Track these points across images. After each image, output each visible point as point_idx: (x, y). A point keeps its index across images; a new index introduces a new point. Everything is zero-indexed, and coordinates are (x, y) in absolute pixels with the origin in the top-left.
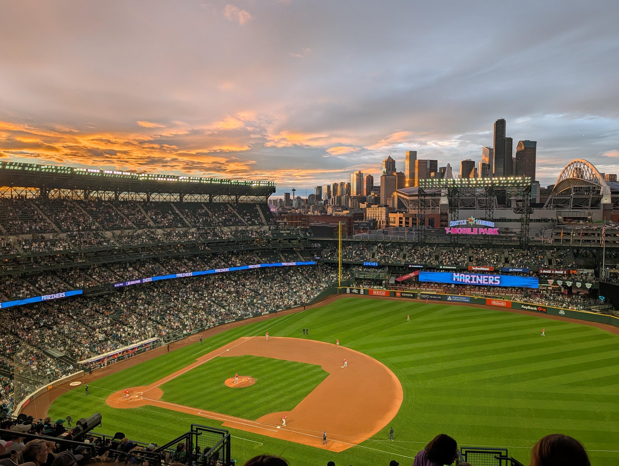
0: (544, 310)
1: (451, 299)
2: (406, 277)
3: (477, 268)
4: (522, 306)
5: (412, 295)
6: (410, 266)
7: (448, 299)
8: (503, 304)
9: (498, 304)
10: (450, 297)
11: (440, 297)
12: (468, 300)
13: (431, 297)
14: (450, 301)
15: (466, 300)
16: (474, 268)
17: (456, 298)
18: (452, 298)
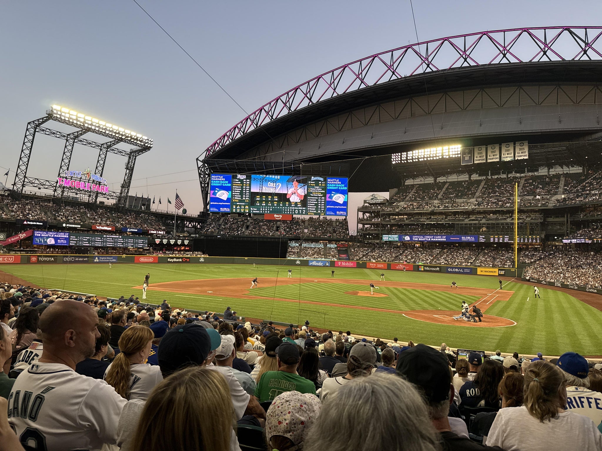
0: (188, 260)
1: (98, 261)
2: (13, 239)
3: (100, 228)
4: (169, 260)
5: (53, 259)
6: (25, 223)
7: (95, 261)
8: (151, 260)
9: (146, 260)
10: (97, 258)
11: (86, 259)
12: (115, 260)
13: (77, 259)
14: (97, 263)
15: (113, 260)
16: (98, 228)
17: (103, 258)
18: (99, 259)
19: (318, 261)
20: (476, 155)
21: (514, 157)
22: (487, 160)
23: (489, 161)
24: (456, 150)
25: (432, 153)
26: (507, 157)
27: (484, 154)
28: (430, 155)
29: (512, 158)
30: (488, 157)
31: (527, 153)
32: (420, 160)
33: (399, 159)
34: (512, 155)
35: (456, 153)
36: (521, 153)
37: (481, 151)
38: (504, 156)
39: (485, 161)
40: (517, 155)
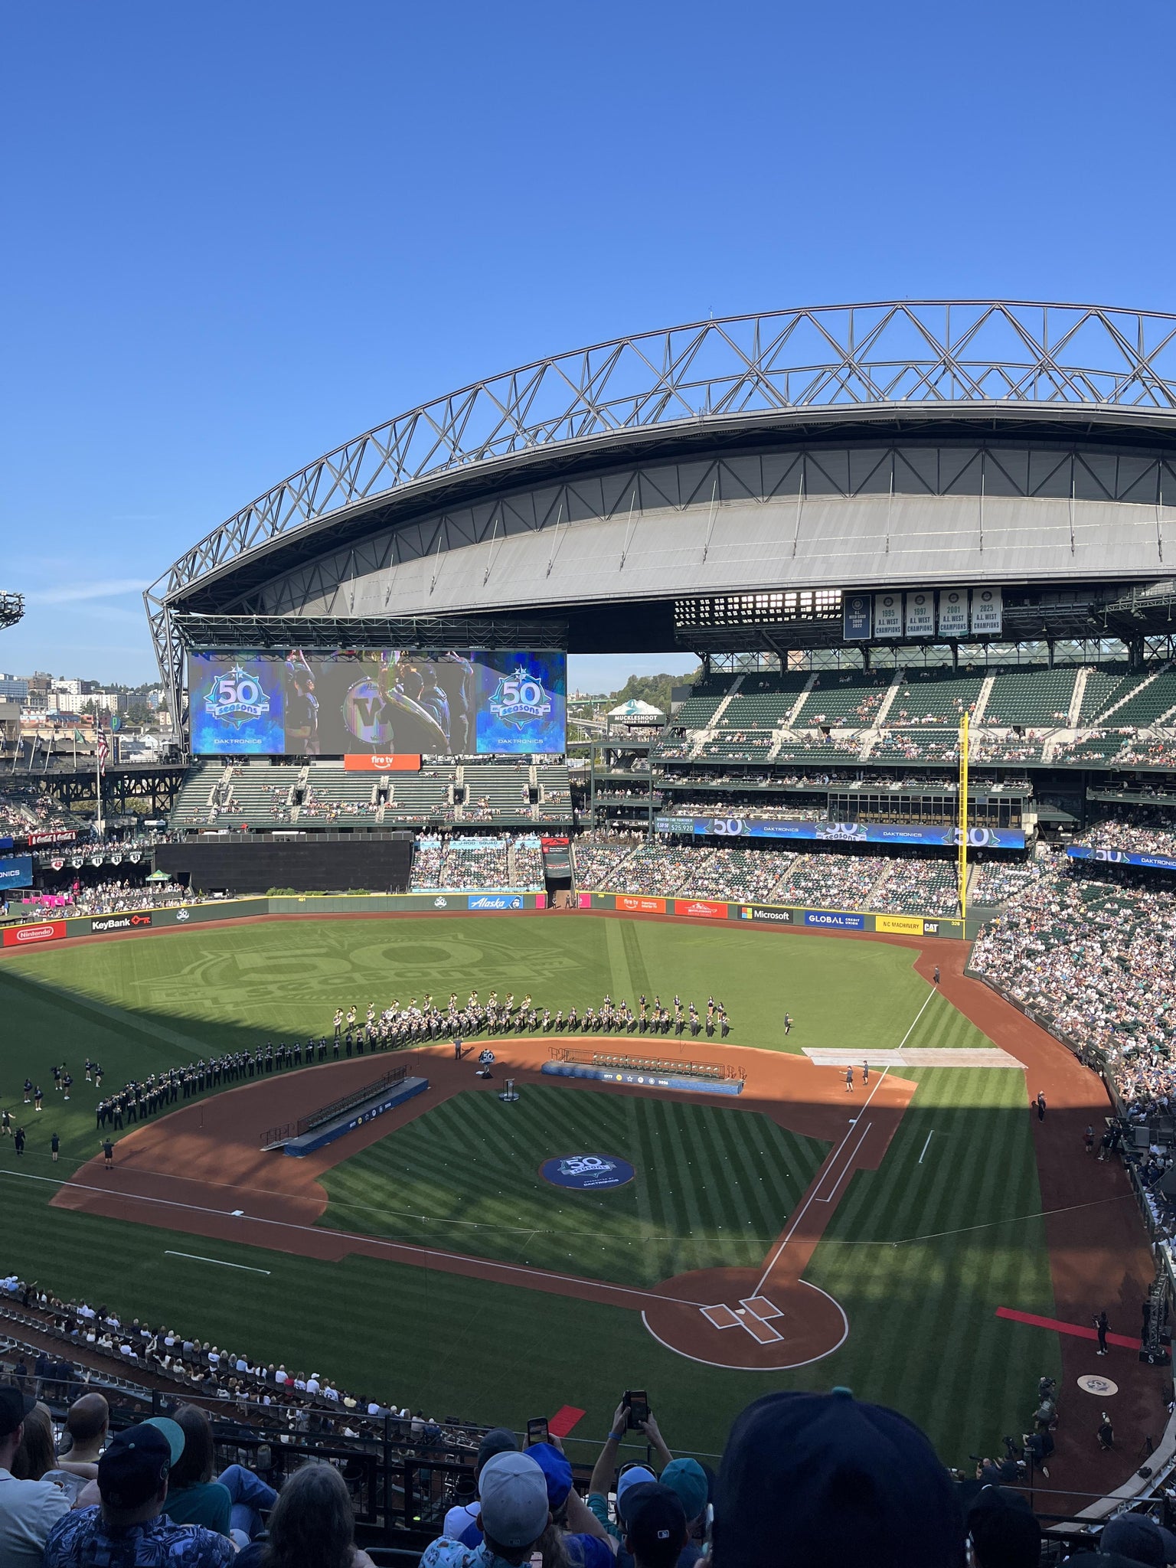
19: (492, 898)
20: (879, 616)
21: (970, 626)
22: (904, 632)
23: (909, 634)
24: (832, 601)
25: (773, 605)
26: (951, 627)
27: (898, 615)
28: (767, 610)
29: (965, 630)
30: (908, 624)
31: (999, 620)
32: (745, 621)
33: (693, 616)
34: (965, 621)
35: (831, 608)
36: (984, 617)
37: (891, 608)
38: (946, 623)
39: (899, 634)
40: (974, 621)
